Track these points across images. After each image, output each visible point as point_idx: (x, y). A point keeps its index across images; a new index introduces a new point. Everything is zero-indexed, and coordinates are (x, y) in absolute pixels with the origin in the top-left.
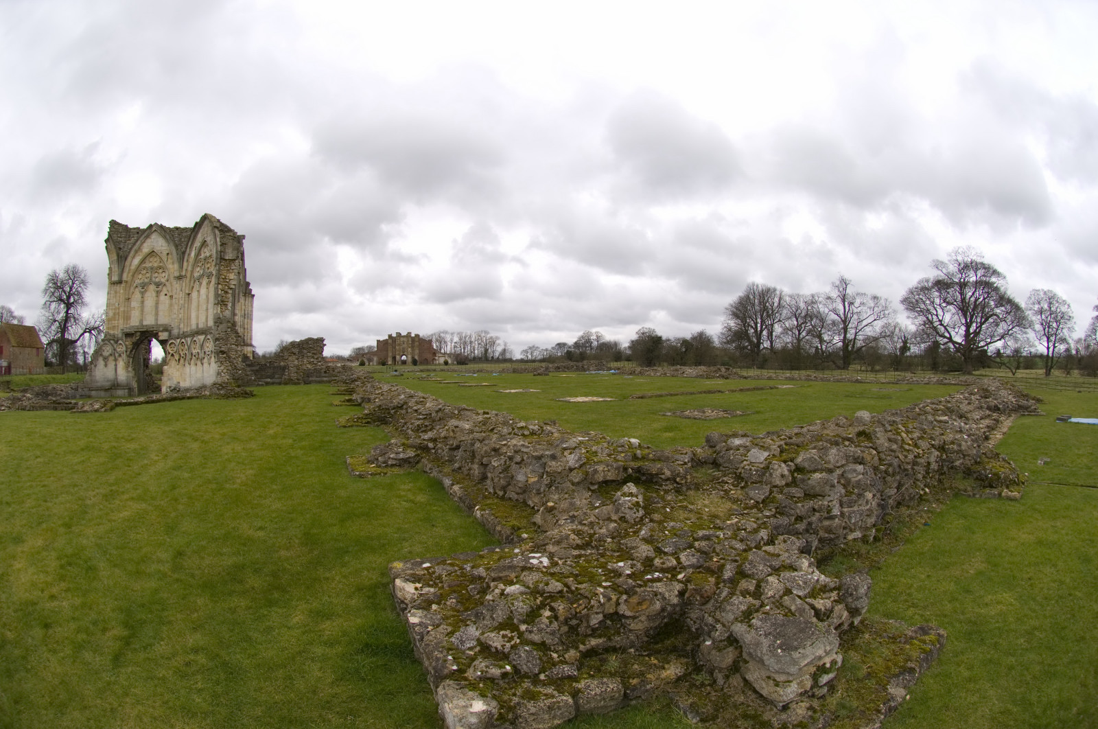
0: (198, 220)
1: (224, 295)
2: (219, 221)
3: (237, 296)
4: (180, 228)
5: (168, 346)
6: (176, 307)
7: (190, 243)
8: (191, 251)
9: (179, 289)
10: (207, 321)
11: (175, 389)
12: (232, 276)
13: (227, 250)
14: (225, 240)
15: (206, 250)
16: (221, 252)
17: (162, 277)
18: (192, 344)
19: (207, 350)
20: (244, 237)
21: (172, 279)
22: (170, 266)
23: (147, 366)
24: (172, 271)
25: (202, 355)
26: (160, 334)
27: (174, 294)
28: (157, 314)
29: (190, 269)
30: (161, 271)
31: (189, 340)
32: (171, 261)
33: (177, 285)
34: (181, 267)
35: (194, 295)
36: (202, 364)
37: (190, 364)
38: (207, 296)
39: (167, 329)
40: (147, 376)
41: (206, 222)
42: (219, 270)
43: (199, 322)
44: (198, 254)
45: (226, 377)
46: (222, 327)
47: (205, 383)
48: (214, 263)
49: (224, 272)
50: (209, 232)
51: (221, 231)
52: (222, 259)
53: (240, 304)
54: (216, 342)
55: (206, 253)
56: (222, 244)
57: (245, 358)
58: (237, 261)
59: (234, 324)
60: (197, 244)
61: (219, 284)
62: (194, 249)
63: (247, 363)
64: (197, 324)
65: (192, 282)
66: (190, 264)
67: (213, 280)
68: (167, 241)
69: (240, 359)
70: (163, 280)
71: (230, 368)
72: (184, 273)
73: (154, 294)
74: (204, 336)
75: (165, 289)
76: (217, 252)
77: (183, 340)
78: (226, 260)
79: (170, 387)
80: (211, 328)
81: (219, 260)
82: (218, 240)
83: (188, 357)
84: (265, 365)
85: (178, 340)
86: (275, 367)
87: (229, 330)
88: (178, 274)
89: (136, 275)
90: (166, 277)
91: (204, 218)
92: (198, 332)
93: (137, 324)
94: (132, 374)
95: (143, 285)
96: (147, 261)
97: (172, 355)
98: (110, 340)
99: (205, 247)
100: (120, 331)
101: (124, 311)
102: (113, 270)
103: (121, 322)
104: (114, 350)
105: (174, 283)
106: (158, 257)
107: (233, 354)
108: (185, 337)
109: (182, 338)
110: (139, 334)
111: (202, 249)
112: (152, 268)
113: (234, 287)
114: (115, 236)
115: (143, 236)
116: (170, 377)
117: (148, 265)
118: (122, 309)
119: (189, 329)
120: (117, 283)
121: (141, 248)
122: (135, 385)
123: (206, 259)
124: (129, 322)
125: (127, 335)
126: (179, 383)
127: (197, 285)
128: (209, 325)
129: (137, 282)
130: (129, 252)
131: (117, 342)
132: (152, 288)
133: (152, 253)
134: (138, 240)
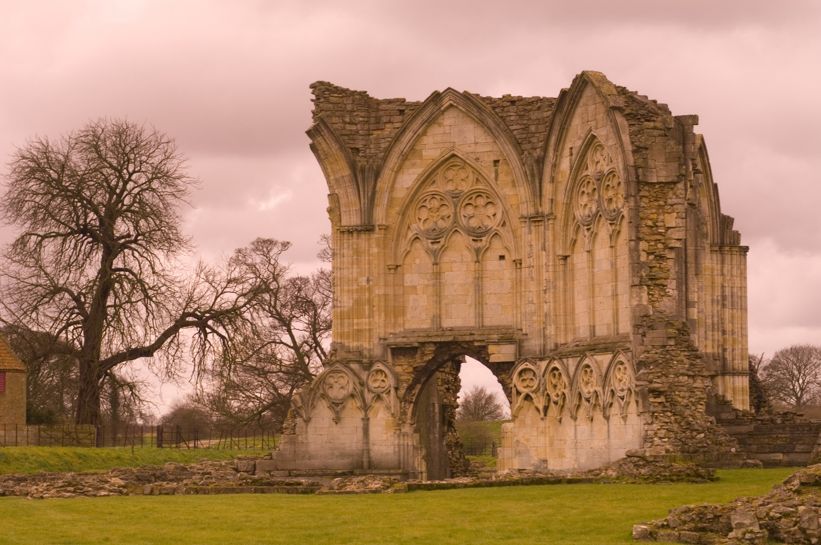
1: (654, 263)
2: (622, 91)
3: (691, 260)
5: (515, 376)
6: (533, 287)
7: (553, 139)
8: (558, 156)
9: (536, 246)
10: (616, 321)
12: (671, 220)
13: (651, 163)
14: (643, 140)
15: (598, 156)
16: (636, 167)
17: (487, 217)
18: (581, 372)
19: (617, 386)
21: (515, 222)
22: (508, 191)
24: (513, 201)
25: (605, 398)
26: (491, 349)
27: (524, 255)
28: (480, 302)
29: (561, 198)
30: (481, 201)
31: (572, 363)
32: (509, 179)
33: (529, 237)
34: (538, 194)
35: (580, 259)
36: (607, 418)
37: (575, 419)
38: (614, 265)
39: (508, 337)
40: (449, 446)
41: (589, 92)
42: (637, 209)
43: (597, 323)
44: (579, 165)
45: (663, 446)
46: (656, 336)
48: (622, 191)
49: (651, 213)
50: (601, 116)
51: (628, 116)
52: (641, 183)
53: (703, 274)
54: (639, 371)
55: (598, 163)
56: (637, 150)
58: (680, 186)
59: (683, 331)
60: (574, 140)
61: (639, 239)
62: (566, 152)
63: (724, 416)
64: (593, 328)
65: (571, 229)
66: (562, 188)
67: (626, 231)
68: (489, 130)
69: (702, 408)
70: (491, 224)
71: (675, 427)
72: (546, 209)
73: (469, 257)
74: (609, 356)
75: (496, 243)
76: (626, 168)
77: (556, 364)
78: (653, 184)
80: (626, 337)
81: (633, 186)
82: (626, 138)
83: (571, 402)
85: (543, 364)
87: (672, 342)
88: (532, 211)
89: (411, 212)
90: (499, 216)
91: (582, 82)
92: (595, 347)
93: (426, 325)
94: (412, 441)
95: (436, 236)
96: (439, 178)
97: (528, 397)
98: (349, 361)
99: (596, 150)
100: (376, 341)
101: (386, 295)
102: (343, 201)
103: (379, 320)
104: (362, 384)
105: (523, 230)
106: (470, 170)
107: (682, 397)
108: (561, 357)
109: (552, 359)
110: (432, 348)
111: (589, 155)
112: (455, 196)
113: (678, 245)
114: (335, 120)
115: (419, 121)
116: (521, 448)
117: (441, 187)
118: (379, 291)
119: (570, 339)
120: (359, 232)
121: (417, 148)
122: (420, 466)
123: (600, 178)
124: (400, 320)
125: (399, 351)
126: (545, 461)
127: (583, 237)
128: (621, 331)
129: (417, 227)
130: (385, 159)
131: (368, 367)
132: (461, 241)
133: (450, 160)
134: (404, 130)
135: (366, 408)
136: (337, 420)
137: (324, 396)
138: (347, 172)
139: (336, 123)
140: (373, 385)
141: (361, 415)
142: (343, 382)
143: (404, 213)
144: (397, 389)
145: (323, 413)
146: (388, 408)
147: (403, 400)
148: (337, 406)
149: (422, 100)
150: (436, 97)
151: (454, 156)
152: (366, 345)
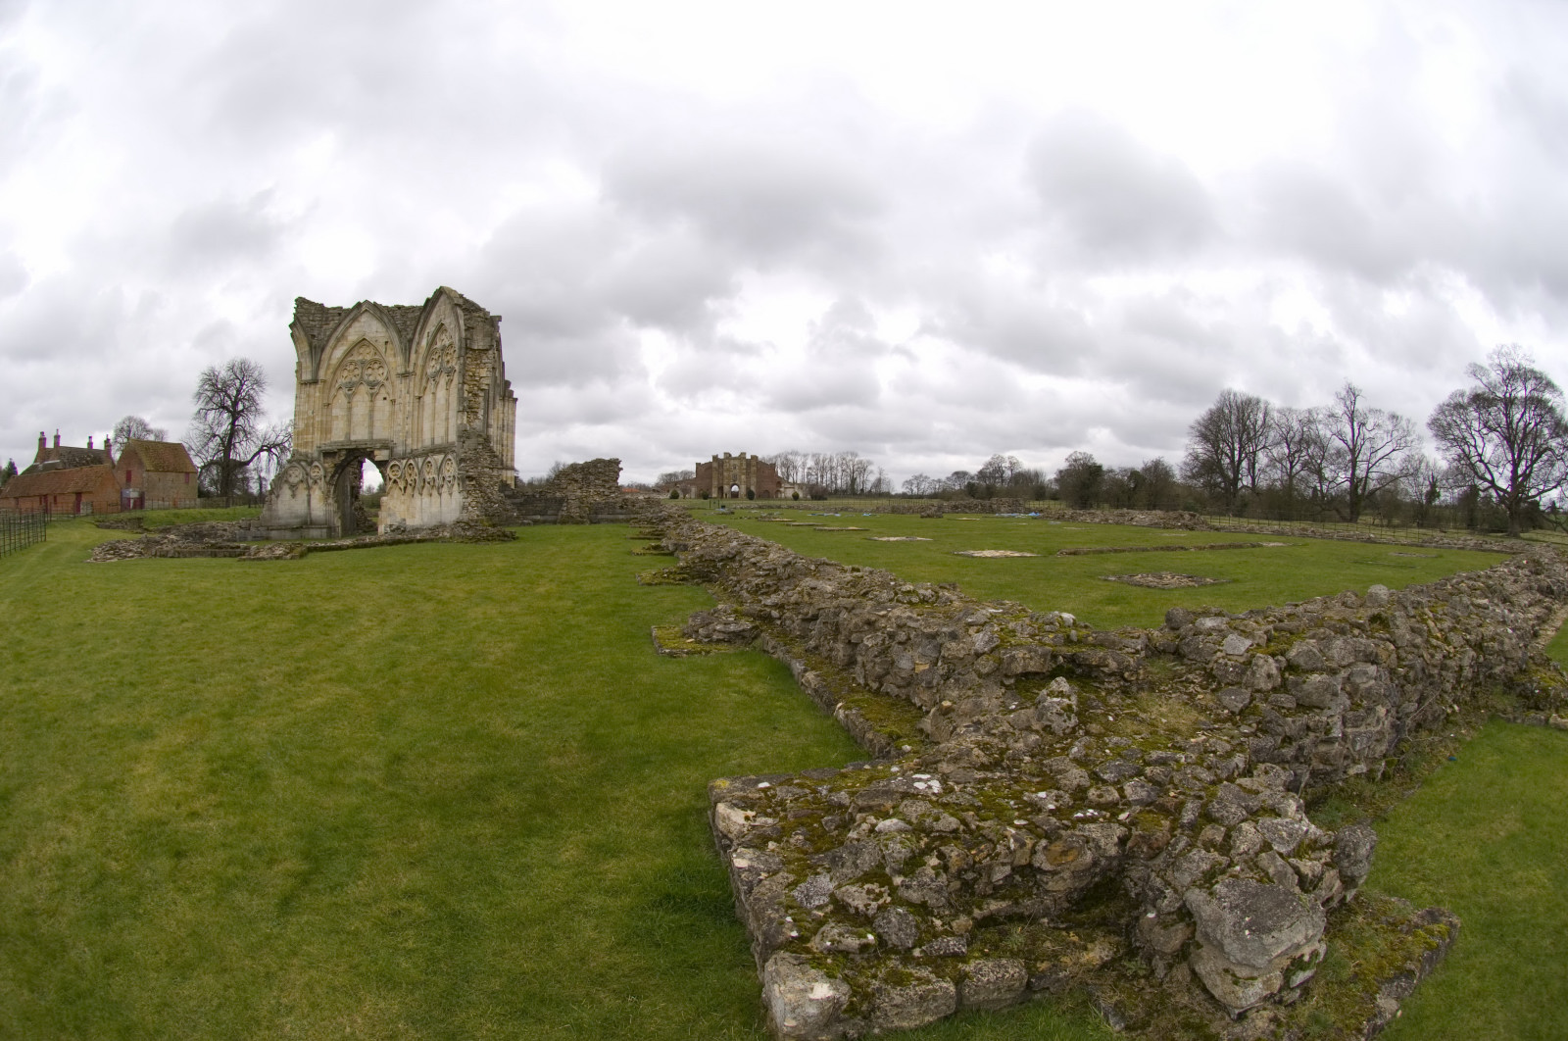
0: (430, 296)
1: (472, 398)
2: (461, 296)
3: (491, 399)
4: (403, 307)
5: (388, 469)
6: (400, 416)
7: (419, 328)
8: (421, 338)
9: (404, 391)
10: (447, 434)
11: (398, 528)
12: (484, 373)
13: (475, 337)
14: (472, 323)
15: (444, 337)
16: (466, 339)
17: (378, 375)
18: (425, 466)
19: (447, 474)
20: (499, 318)
21: (393, 377)
22: (391, 359)
23: (357, 497)
24: (394, 366)
25: (439, 482)
26: (376, 452)
27: (397, 397)
28: (371, 425)
29: (420, 362)
30: (376, 366)
31: (420, 460)
32: (392, 352)
33: (401, 386)
34: (407, 360)
35: (428, 398)
36: (440, 494)
37: (421, 495)
38: (447, 400)
39: (386, 445)
40: (356, 509)
41: (443, 298)
42: (464, 365)
43: (436, 436)
44: (432, 342)
45: (475, 513)
46: (471, 443)
47: (443, 521)
48: (456, 355)
49: (472, 368)
50: (447, 312)
51: (464, 310)
52: (468, 349)
53: (496, 411)
54: (460, 463)
55: (443, 340)
56: (468, 329)
57: (504, 486)
58: (490, 352)
59: (487, 439)
60: (431, 328)
61: (464, 383)
62: (426, 334)
63: (507, 493)
64: (433, 439)
65: (424, 381)
66: (421, 356)
67: (456, 378)
68: (385, 324)
69: (496, 488)
70: (380, 379)
71: (481, 500)
72: (411, 369)
73: (367, 398)
74: (443, 456)
75: (383, 390)
76: (460, 340)
77: (411, 461)
78: (474, 350)
79: (391, 526)
80: (453, 444)
81: (463, 350)
82: (462, 322)
83: (419, 484)
84: (534, 496)
85: (404, 462)
86: (547, 500)
87: (481, 447)
88: (403, 371)
89: (339, 372)
90: (385, 374)
91: (440, 292)
92: (434, 450)
93: (342, 439)
94: (333, 508)
95: (351, 387)
96: (355, 352)
97: (395, 482)
98: (301, 460)
99: (442, 333)
100: (315, 448)
101: (322, 421)
102: (304, 365)
103: (317, 435)
104: (307, 474)
105: (397, 382)
106: (372, 348)
107: (485, 481)
108: (415, 456)
109: (410, 458)
110: (344, 452)
111: (438, 336)
112: (363, 363)
113: (486, 388)
114: (304, 318)
115: (348, 319)
116: (391, 512)
117: (356, 357)
118: (318, 419)
119: (420, 446)
120: (310, 384)
121: (346, 334)
122: (338, 523)
123: (444, 348)
124: (329, 436)
125: (327, 454)
126: (404, 520)
127: (431, 385)
128: (450, 441)
129: (341, 381)
130: (328, 341)
131: (310, 464)
132: (364, 389)
133: (362, 342)
134: (340, 324)
135: (309, 488)
136: (294, 496)
137: (287, 481)
138: (307, 349)
139: (305, 320)
140: (313, 475)
141: (306, 492)
142: (297, 473)
143: (335, 373)
144: (325, 477)
145: (286, 492)
146: (320, 488)
147: (328, 483)
148: (293, 487)
149: (351, 307)
150: (359, 305)
151: (364, 339)
152: (310, 451)
